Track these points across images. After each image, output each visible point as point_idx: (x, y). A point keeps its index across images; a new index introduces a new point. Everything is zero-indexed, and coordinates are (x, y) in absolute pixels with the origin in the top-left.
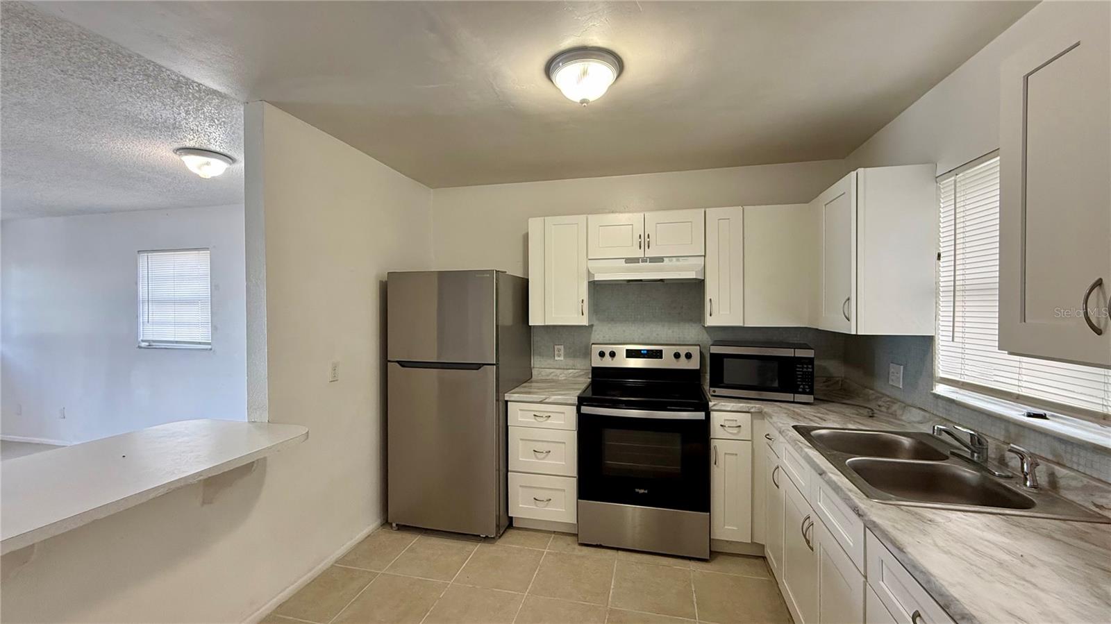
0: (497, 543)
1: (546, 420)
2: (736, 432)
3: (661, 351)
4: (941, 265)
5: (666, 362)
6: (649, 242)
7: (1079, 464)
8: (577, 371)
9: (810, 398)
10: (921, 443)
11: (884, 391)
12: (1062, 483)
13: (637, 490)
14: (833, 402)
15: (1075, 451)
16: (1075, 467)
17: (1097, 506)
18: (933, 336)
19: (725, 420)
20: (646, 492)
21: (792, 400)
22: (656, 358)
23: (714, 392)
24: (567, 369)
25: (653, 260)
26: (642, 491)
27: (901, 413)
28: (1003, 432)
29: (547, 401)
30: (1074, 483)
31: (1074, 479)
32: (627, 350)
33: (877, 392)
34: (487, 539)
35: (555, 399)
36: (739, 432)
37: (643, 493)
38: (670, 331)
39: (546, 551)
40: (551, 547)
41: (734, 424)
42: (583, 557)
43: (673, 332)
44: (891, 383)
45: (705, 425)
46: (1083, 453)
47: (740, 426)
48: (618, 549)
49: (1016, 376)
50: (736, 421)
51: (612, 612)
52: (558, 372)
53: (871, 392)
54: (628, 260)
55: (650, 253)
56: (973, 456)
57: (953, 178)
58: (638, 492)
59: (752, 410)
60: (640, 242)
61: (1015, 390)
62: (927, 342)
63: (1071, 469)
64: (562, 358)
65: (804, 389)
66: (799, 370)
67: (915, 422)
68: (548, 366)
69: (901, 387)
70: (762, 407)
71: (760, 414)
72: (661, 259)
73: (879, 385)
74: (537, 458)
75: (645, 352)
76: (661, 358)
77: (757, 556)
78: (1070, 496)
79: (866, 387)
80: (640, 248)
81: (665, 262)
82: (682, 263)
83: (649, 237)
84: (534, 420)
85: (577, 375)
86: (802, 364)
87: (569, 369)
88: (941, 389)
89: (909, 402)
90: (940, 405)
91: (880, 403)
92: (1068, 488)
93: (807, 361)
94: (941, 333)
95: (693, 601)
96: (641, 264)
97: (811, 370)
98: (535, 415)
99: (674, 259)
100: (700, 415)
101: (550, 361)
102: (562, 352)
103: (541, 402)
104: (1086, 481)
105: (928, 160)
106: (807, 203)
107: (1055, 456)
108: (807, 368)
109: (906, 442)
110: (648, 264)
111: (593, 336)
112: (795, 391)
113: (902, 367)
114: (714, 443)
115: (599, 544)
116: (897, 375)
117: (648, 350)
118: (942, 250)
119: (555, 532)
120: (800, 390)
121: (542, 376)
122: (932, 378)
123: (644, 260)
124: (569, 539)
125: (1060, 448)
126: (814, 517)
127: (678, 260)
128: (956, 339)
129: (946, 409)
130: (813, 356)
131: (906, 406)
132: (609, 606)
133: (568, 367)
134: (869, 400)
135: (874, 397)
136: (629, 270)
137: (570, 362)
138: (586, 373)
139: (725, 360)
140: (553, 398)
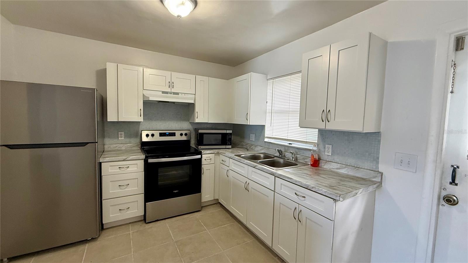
0: (98, 240)
1: (127, 169)
2: (209, 161)
3: (175, 133)
4: (267, 105)
5: (177, 138)
6: (173, 85)
7: (301, 153)
8: (132, 144)
9: (230, 147)
10: (265, 155)
11: (248, 143)
12: (298, 158)
13: (174, 192)
14: (234, 147)
15: (300, 151)
16: (300, 154)
17: (305, 162)
18: (265, 125)
19: (207, 157)
20: (178, 191)
21: (225, 148)
22: (173, 136)
23: (200, 147)
24: (126, 144)
25: (174, 93)
26: (176, 191)
27: (254, 148)
28: (284, 149)
29: (127, 159)
30: (301, 158)
31: (301, 157)
32: (160, 133)
33: (246, 143)
34: (93, 239)
35: (132, 158)
36: (211, 161)
37: (177, 192)
38: (177, 125)
39: (131, 232)
40: (132, 231)
41: (209, 158)
42: (151, 228)
43: (178, 125)
44: (250, 140)
45: (200, 160)
46: (302, 151)
47: (211, 159)
48: (165, 219)
49: (287, 134)
50: (210, 157)
51: (176, 242)
52: (121, 145)
53: (244, 143)
54: (163, 92)
55: (173, 90)
56: (280, 156)
57: (272, 80)
58: (175, 192)
59: (215, 153)
60: (169, 85)
61: (286, 138)
62: (263, 127)
63: (300, 155)
64: (123, 138)
65: (229, 144)
66: (228, 137)
67: (259, 150)
68: (115, 143)
69: (254, 140)
70: (219, 151)
71: (218, 153)
72: (177, 94)
73: (246, 141)
74: (121, 189)
75: (168, 133)
76: (175, 136)
77: (217, 203)
78: (300, 161)
79: (242, 142)
80: (169, 88)
81: (179, 95)
82: (186, 96)
83: (173, 83)
84: (119, 170)
85: (132, 146)
86: (229, 135)
87: (127, 144)
88: (266, 140)
89: (256, 144)
90: (266, 144)
91: (247, 146)
92: (300, 159)
93: (230, 134)
94: (267, 124)
95: (203, 225)
96: (169, 95)
97: (231, 137)
98: (119, 168)
99: (183, 94)
100: (199, 156)
101: (115, 141)
102: (123, 136)
103: (124, 160)
104: (304, 157)
105: (266, 74)
106: (227, 80)
107: (296, 153)
108: (230, 136)
109: (262, 156)
110: (172, 95)
111: (140, 127)
112: (226, 145)
113: (254, 135)
114: (203, 166)
115: (156, 220)
116: (253, 137)
117: (169, 133)
118: (267, 101)
119: (130, 223)
120: (228, 144)
121: (111, 148)
122: (264, 137)
123: (171, 93)
124: (140, 223)
125: (297, 150)
126: (249, 181)
127: (185, 95)
128: (271, 126)
129: (268, 145)
130: (231, 132)
131: (256, 146)
132: (174, 241)
133: (127, 143)
134: (243, 146)
135: (245, 144)
136: (163, 97)
137: (128, 140)
138: (137, 145)
139: (204, 135)
140: (131, 158)
